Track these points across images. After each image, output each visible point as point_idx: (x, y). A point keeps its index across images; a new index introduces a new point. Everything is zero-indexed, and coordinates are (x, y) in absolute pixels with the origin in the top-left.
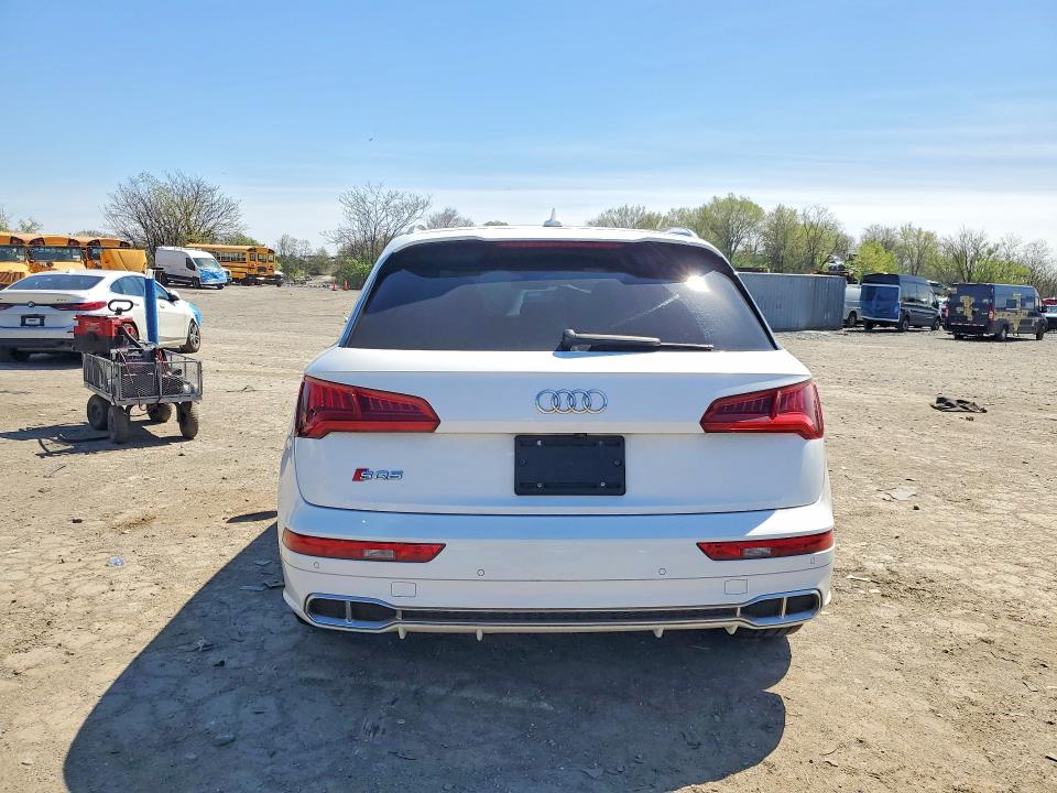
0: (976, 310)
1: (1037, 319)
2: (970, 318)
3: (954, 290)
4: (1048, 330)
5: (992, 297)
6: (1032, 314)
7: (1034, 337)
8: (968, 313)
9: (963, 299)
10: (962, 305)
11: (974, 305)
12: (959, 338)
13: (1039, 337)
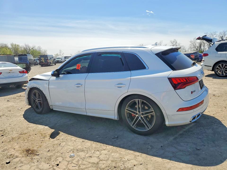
0: (45, 60)
1: (54, 61)
2: (44, 62)
3: (40, 57)
4: (57, 63)
5: (47, 58)
6: (54, 60)
7: (54, 64)
8: (43, 61)
9: (42, 58)
10: (42, 59)
11: (44, 59)
12: (42, 66)
13: (55, 65)
